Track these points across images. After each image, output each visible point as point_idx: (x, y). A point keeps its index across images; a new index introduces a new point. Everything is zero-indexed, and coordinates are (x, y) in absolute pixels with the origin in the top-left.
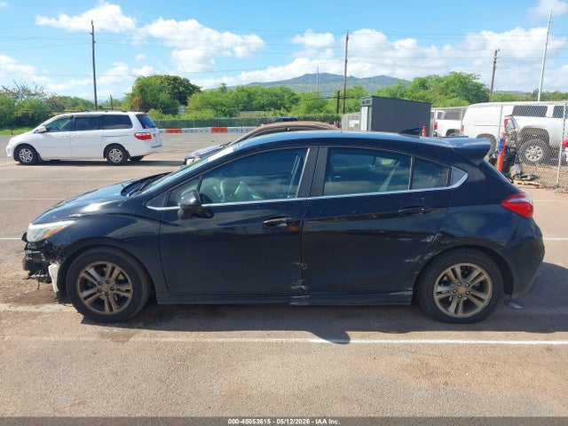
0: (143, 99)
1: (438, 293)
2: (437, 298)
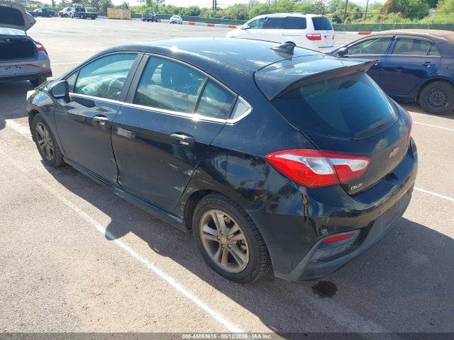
0: (394, 3)
1: (205, 233)
2: (204, 237)
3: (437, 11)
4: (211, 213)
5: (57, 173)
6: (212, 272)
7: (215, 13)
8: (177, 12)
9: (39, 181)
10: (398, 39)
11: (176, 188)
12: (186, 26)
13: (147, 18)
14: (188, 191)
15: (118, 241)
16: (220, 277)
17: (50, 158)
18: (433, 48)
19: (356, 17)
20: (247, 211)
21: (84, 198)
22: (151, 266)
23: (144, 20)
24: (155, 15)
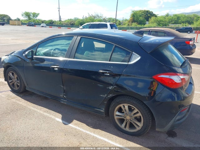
0: (133, 19)
1: (117, 115)
2: (116, 117)
3: (149, 22)
4: (121, 105)
5: (21, 96)
6: (122, 133)
7: (61, 23)
8: (43, 22)
9: (14, 100)
10: (151, 31)
11: (102, 96)
12: (48, 28)
13: (30, 25)
14: (109, 96)
15: (70, 125)
16: (126, 135)
17: (16, 88)
18: (165, 35)
19: (119, 24)
20: (144, 102)
21: (42, 106)
22: (92, 134)
23: (28, 26)
24: (33, 23)
